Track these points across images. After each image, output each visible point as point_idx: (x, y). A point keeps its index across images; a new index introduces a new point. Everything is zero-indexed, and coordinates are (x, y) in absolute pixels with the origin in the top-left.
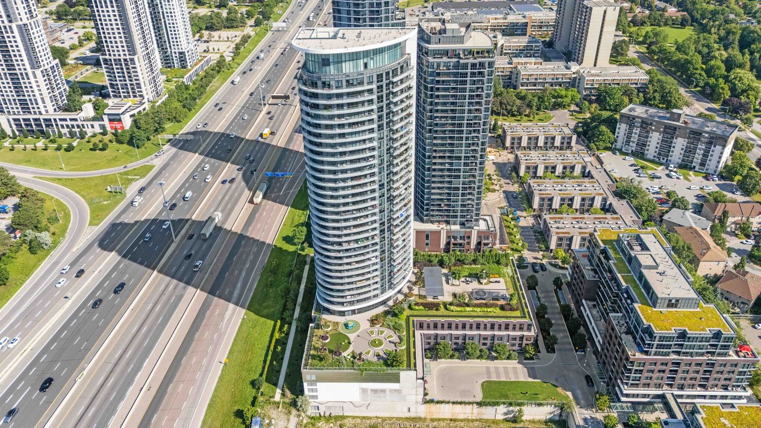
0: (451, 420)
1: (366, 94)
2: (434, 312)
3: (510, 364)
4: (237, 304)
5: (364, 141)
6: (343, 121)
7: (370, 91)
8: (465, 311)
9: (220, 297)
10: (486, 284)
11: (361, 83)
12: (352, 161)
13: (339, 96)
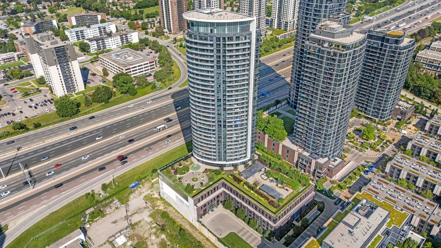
0: (207, 239)
1: (209, 46)
2: (236, 183)
3: (256, 234)
4: (185, 139)
5: (208, 71)
6: (197, 57)
7: (212, 45)
8: (250, 192)
9: (183, 133)
10: (280, 187)
11: (206, 39)
12: (202, 80)
13: (196, 43)
